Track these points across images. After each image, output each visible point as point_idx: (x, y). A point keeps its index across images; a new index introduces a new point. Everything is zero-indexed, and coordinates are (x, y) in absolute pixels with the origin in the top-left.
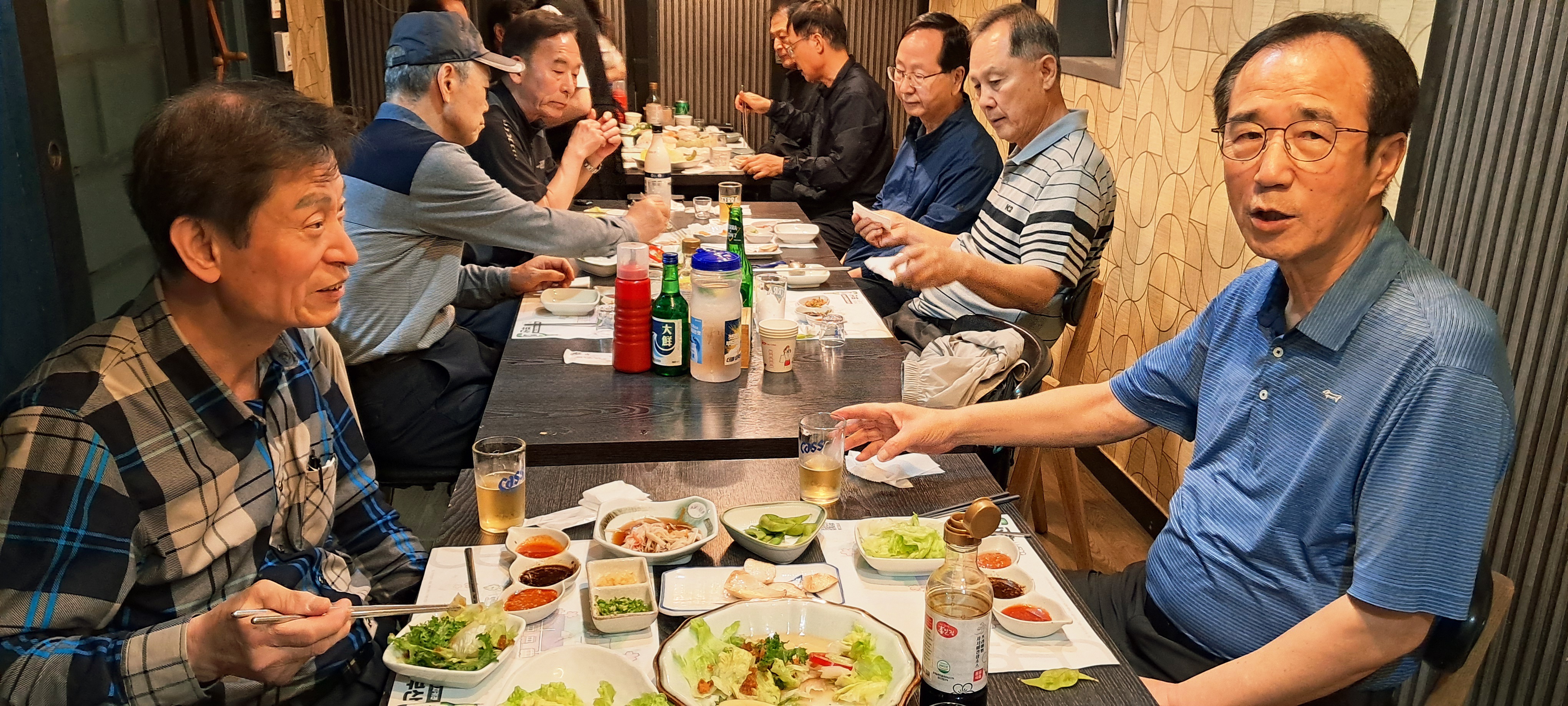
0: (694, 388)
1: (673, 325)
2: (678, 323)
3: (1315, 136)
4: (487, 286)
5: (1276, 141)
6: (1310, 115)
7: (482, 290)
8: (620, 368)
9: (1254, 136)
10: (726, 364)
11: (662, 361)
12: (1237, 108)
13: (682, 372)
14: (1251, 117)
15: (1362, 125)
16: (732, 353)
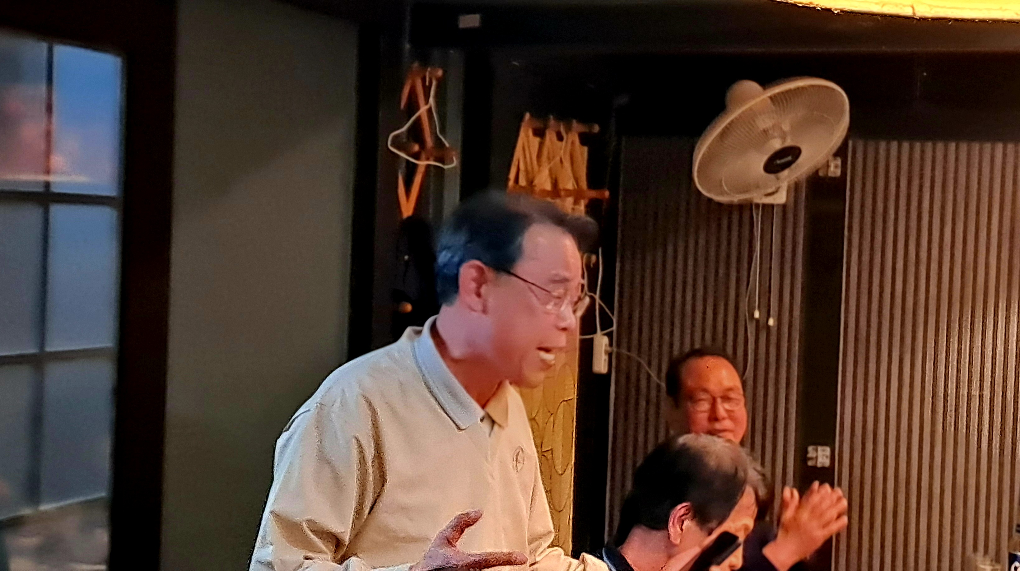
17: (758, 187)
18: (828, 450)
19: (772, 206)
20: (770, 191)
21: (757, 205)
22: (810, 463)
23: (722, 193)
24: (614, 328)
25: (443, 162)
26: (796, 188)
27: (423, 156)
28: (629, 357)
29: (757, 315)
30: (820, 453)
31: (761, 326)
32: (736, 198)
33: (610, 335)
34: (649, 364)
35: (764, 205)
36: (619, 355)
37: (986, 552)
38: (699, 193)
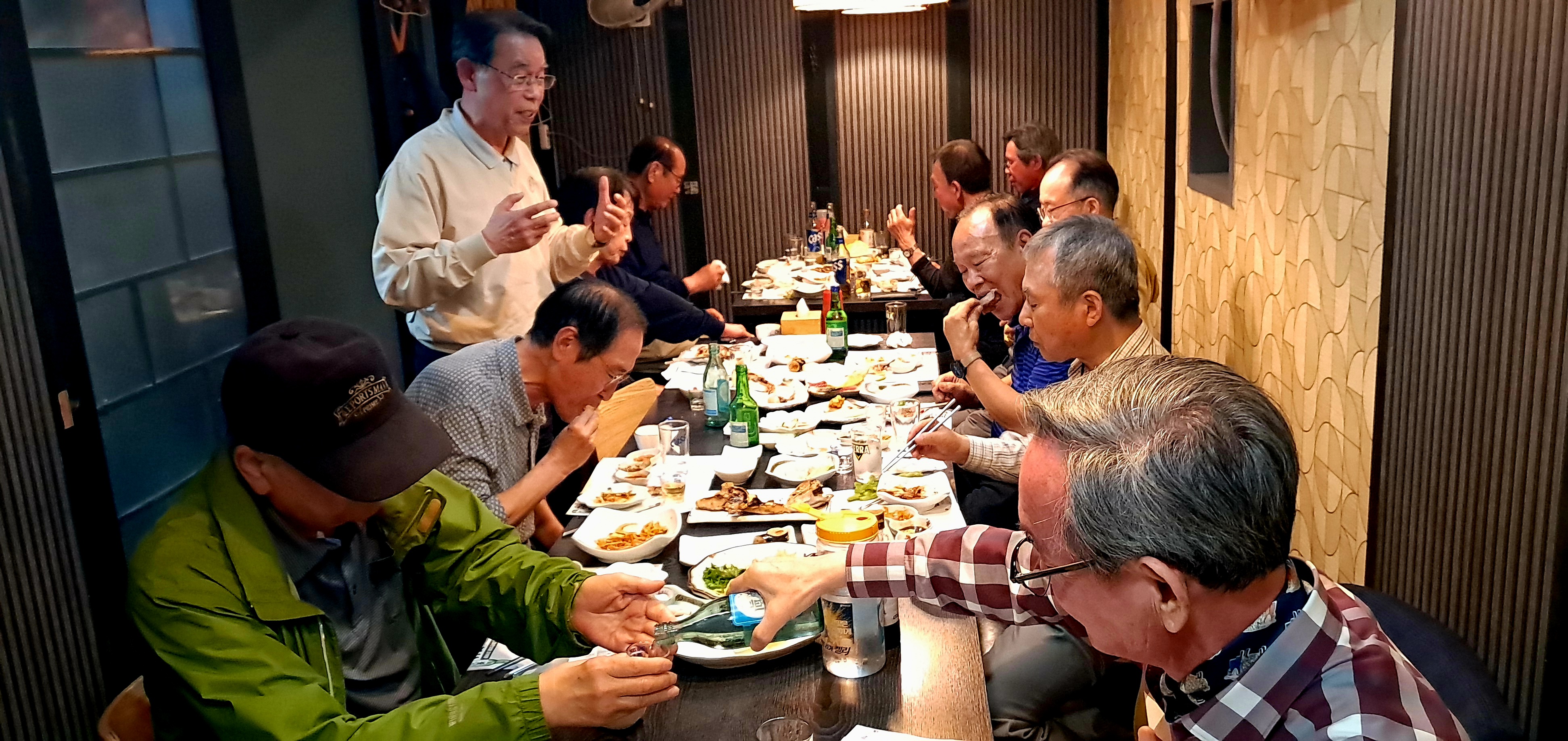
17: (631, 16)
18: (696, 182)
19: (642, 28)
20: (639, 18)
21: (633, 29)
22: (686, 193)
23: (608, 21)
24: (551, 117)
25: (419, 12)
26: (655, 15)
27: (405, 9)
28: (563, 137)
29: (642, 101)
30: (692, 186)
31: (645, 107)
32: (619, 24)
33: (548, 123)
34: (577, 139)
35: (637, 28)
36: (556, 136)
37: (794, 232)
38: (594, 23)
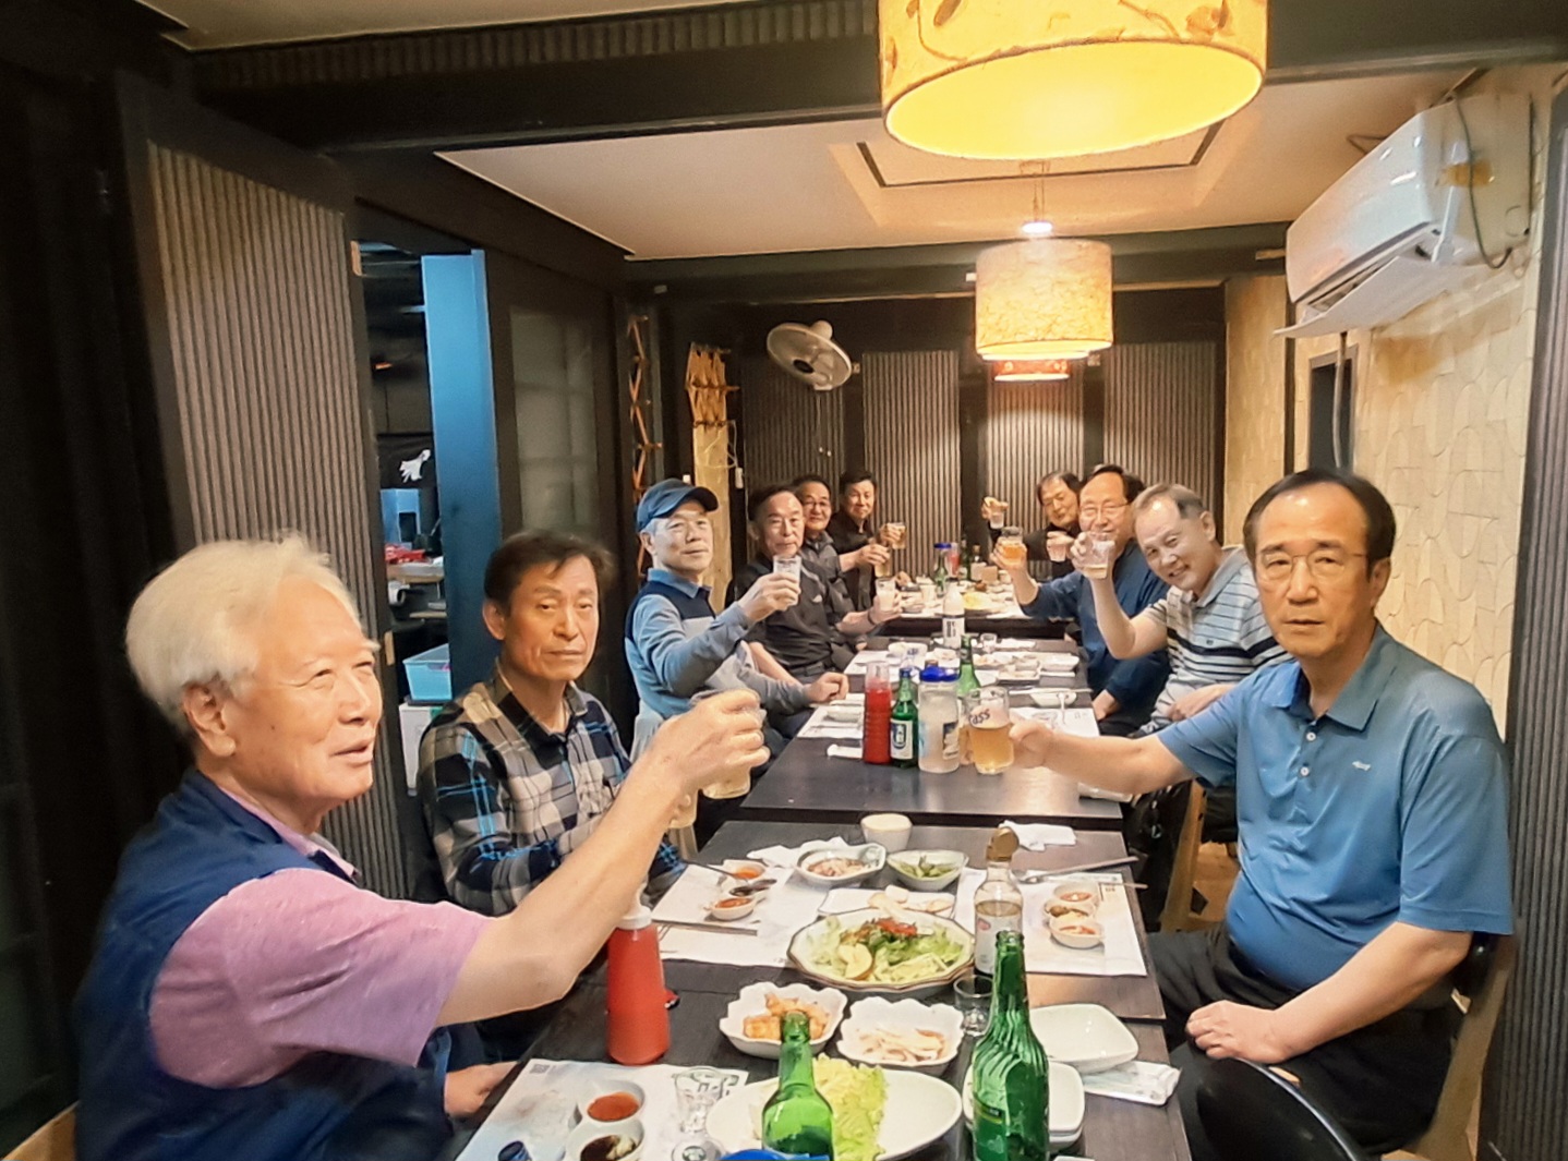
0: (921, 776)
1: (904, 726)
2: (909, 724)
3: (1329, 561)
4: (791, 698)
5: (1301, 565)
6: (1324, 545)
7: (788, 702)
8: (867, 761)
9: (1281, 562)
10: (945, 758)
11: (896, 754)
12: (1265, 540)
13: (912, 764)
14: (1279, 548)
15: (1360, 549)
16: (949, 749)
29: (821, 450)
